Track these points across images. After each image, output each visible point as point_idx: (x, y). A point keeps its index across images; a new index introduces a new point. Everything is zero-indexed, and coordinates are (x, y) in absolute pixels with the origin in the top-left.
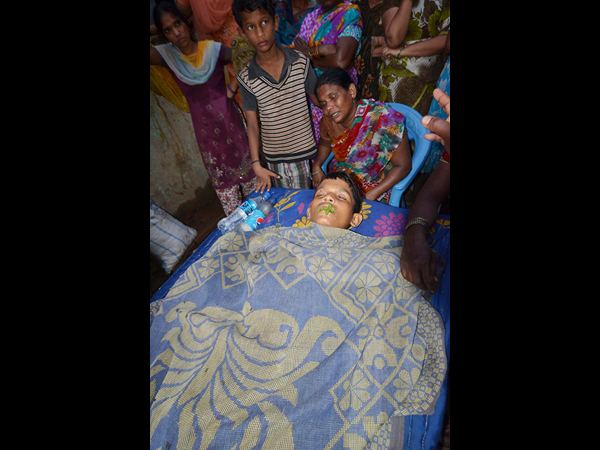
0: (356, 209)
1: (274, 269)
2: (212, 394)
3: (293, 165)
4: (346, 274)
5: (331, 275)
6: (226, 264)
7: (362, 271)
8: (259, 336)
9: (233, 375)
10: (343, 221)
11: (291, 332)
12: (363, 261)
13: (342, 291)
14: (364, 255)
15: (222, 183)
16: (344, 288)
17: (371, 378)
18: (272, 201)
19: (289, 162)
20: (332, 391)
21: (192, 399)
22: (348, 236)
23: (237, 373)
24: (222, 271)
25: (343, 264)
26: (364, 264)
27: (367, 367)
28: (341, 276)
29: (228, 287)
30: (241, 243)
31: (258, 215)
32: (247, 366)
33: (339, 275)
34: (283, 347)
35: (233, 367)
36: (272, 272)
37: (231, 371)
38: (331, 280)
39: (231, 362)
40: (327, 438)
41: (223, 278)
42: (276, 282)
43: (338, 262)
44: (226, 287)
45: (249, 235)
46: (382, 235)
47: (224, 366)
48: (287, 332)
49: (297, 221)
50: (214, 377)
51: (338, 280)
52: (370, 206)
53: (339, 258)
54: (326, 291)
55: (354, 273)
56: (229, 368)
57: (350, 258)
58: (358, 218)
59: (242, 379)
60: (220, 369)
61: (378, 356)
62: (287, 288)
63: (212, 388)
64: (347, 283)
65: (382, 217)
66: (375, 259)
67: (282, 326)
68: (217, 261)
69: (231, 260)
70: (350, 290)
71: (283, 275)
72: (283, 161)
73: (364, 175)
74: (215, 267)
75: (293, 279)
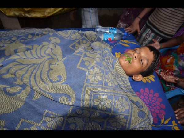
0: (145, 74)
1: (84, 57)
2: (24, 68)
3: (153, 34)
4: (101, 89)
5: (96, 82)
6: (81, 41)
7: (108, 95)
8: (52, 69)
9: (33, 70)
10: (130, 71)
11: (59, 81)
12: (114, 93)
13: (92, 92)
14: (119, 92)
15: (124, 19)
16: (94, 92)
17: (64, 126)
18: (123, 37)
19: (153, 31)
20: (46, 111)
21: (20, 63)
22: (124, 79)
23: (35, 71)
24: (77, 41)
25: (106, 84)
26: (113, 95)
27: (67, 122)
28: (98, 87)
29: (71, 47)
30: (93, 39)
31: (112, 37)
32: (38, 73)
33: (98, 85)
34: (52, 81)
35: (37, 69)
36: (82, 57)
37: (35, 69)
38: (94, 84)
39: (38, 67)
40: (31, 119)
41: (74, 44)
42: (79, 61)
43: (105, 81)
44: (70, 47)
45: (99, 40)
46: (139, 95)
47: (36, 65)
48: (59, 79)
49: (120, 53)
50: (30, 65)
51: (96, 87)
52: (153, 80)
53: (107, 81)
54: (85, 84)
55: (104, 92)
56: (36, 67)
57: (112, 86)
58: (139, 78)
59: (33, 74)
60: (34, 64)
61: (76, 124)
62: (78, 67)
63: (26, 67)
64: (97, 92)
65: (152, 90)
66: (120, 99)
67: (60, 76)
68: (80, 37)
69: (84, 41)
70: (94, 95)
71: (83, 62)
72: (151, 29)
73: (176, 69)
74: (77, 38)
75: (83, 67)
